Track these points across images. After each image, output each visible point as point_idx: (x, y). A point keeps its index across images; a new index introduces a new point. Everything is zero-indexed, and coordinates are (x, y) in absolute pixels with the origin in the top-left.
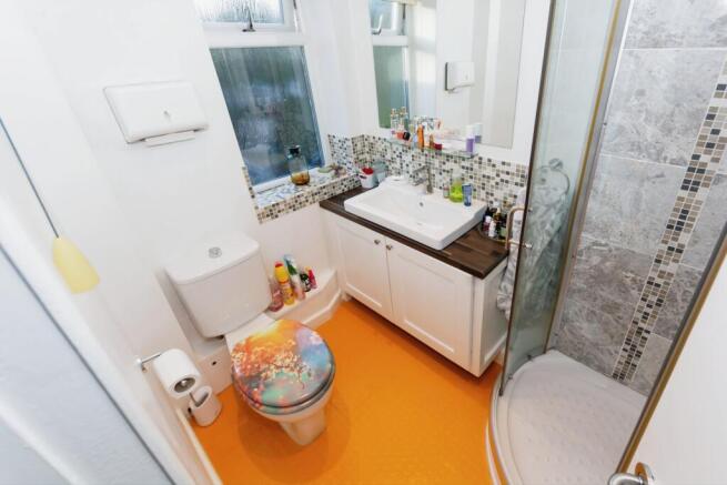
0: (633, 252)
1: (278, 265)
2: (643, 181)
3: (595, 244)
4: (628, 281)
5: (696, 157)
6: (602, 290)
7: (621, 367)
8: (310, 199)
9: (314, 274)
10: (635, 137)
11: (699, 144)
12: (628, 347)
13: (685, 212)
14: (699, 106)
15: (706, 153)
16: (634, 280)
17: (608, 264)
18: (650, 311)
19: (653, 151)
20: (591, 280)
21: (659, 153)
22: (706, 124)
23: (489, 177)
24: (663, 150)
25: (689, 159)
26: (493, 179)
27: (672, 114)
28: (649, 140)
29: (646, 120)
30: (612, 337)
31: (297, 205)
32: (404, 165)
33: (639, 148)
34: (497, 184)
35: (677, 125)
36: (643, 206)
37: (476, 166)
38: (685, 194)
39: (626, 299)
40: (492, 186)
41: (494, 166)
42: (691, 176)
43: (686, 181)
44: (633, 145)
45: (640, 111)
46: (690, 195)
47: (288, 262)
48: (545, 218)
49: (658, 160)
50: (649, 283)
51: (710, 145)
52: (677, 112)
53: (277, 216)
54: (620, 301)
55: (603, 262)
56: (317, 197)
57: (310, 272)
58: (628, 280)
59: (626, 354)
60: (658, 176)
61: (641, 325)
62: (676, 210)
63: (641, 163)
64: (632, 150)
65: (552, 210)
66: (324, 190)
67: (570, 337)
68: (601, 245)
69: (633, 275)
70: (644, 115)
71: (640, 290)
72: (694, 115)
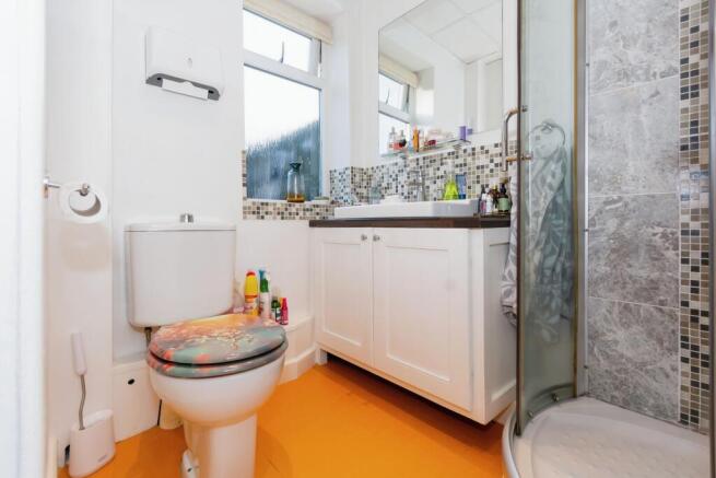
0: (653, 197)
1: (250, 274)
2: (639, 107)
3: (607, 203)
4: (658, 240)
5: (684, 61)
6: (630, 266)
7: (687, 396)
8: (301, 213)
9: (289, 305)
10: (618, 66)
11: (683, 47)
12: (687, 353)
13: (695, 123)
14: (669, 14)
15: (692, 53)
16: (664, 235)
17: (627, 224)
18: (697, 276)
19: (640, 72)
20: (613, 257)
21: (647, 72)
22: (683, 26)
23: (483, 167)
24: (649, 66)
25: (678, 65)
26: (487, 167)
27: (648, 31)
28: (633, 63)
29: (624, 46)
30: (661, 342)
31: (286, 214)
32: (399, 186)
33: (626, 75)
34: (492, 171)
35: (656, 38)
36: (647, 135)
37: (469, 159)
38: (687, 103)
39: (663, 270)
40: (487, 176)
41: (487, 152)
42: (687, 82)
43: (683, 90)
44: (619, 74)
45: (617, 41)
46: (692, 103)
47: (262, 273)
48: (544, 172)
49: (648, 79)
50: (684, 233)
51: (695, 44)
52: (651, 27)
53: (263, 217)
54: (655, 275)
55: (621, 224)
56: (308, 214)
57: (284, 300)
58: (657, 238)
59: (687, 368)
60: (653, 96)
61: (694, 305)
62: (683, 125)
63: (632, 89)
64: (619, 80)
65: (551, 162)
66: (318, 210)
67: (604, 365)
68: (614, 202)
69: (660, 230)
70: (621, 43)
71: (676, 248)
72: (668, 24)
